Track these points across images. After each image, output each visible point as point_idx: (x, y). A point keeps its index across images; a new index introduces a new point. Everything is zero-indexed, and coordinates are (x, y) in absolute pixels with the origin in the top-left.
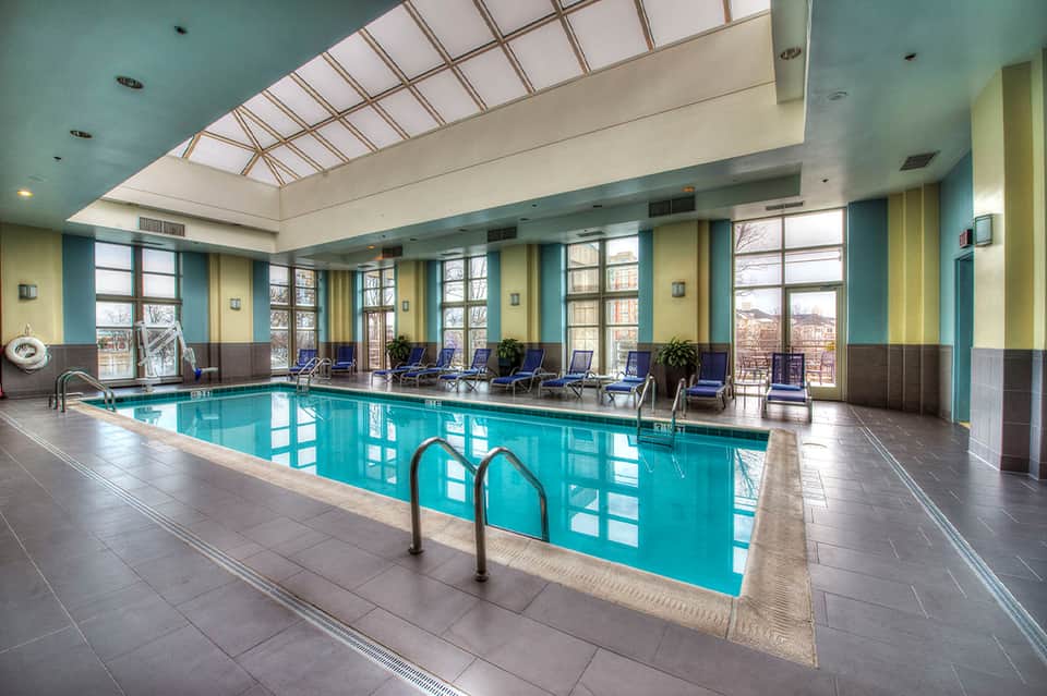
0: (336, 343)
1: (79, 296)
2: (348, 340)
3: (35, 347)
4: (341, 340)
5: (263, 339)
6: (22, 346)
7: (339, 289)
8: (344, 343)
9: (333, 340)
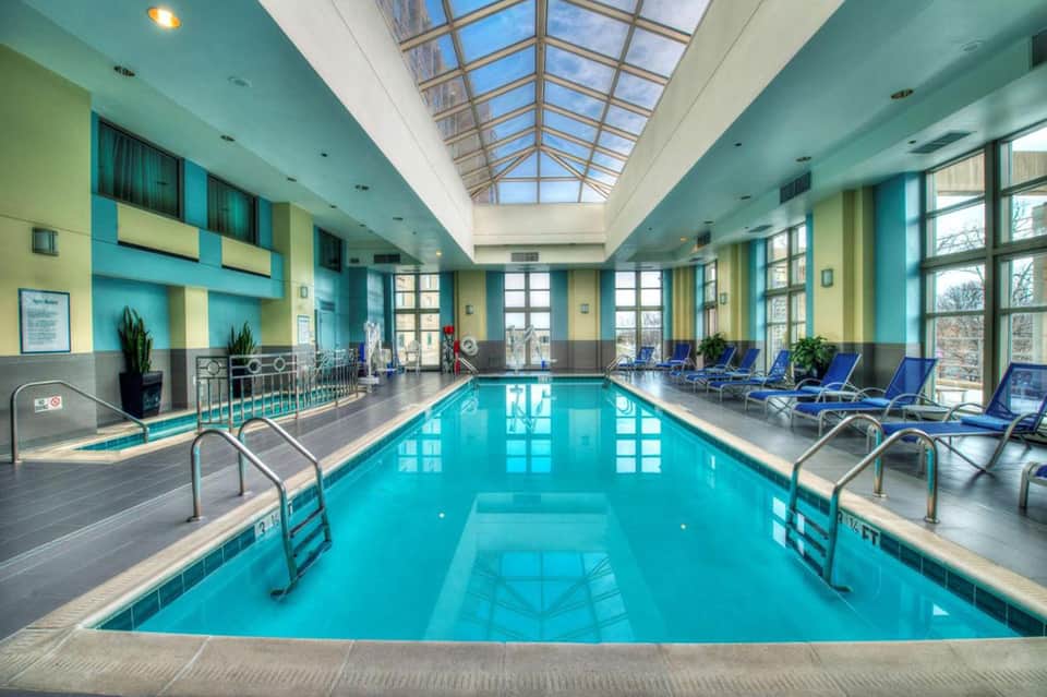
0: (677, 341)
1: (496, 310)
2: (688, 338)
3: (470, 342)
4: (681, 338)
5: (607, 337)
6: (466, 342)
7: (681, 284)
8: (685, 341)
9: (674, 338)
